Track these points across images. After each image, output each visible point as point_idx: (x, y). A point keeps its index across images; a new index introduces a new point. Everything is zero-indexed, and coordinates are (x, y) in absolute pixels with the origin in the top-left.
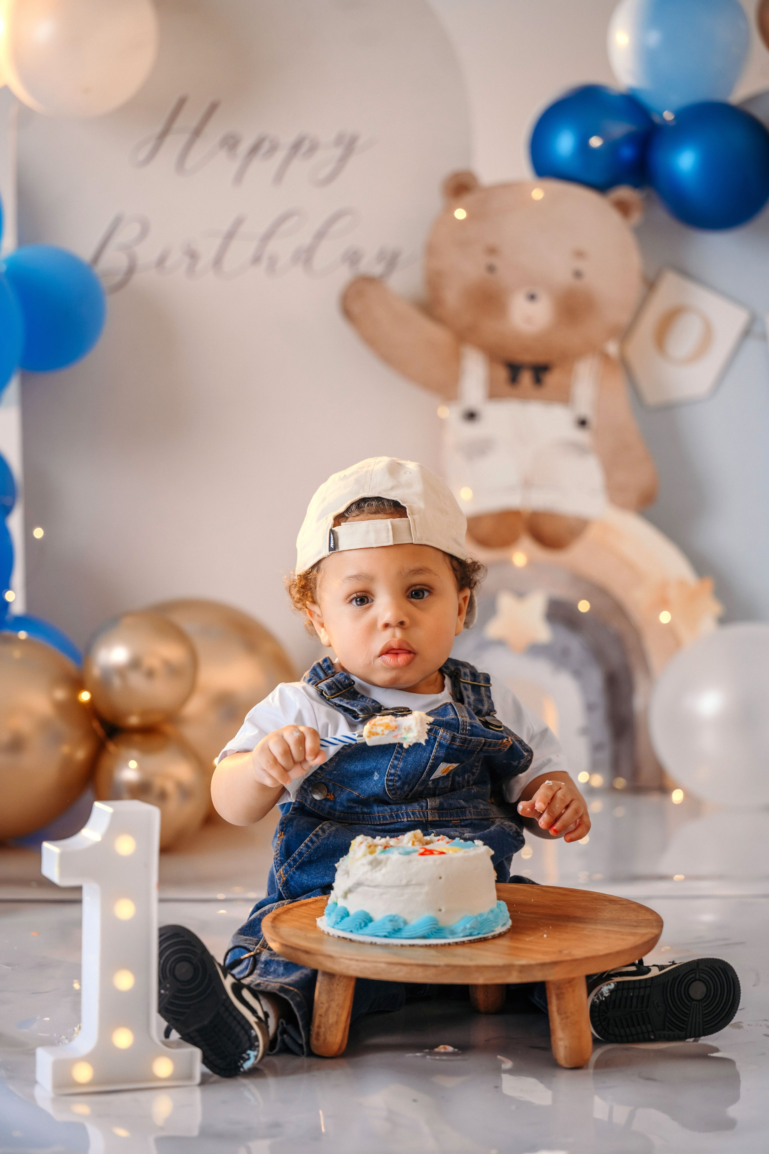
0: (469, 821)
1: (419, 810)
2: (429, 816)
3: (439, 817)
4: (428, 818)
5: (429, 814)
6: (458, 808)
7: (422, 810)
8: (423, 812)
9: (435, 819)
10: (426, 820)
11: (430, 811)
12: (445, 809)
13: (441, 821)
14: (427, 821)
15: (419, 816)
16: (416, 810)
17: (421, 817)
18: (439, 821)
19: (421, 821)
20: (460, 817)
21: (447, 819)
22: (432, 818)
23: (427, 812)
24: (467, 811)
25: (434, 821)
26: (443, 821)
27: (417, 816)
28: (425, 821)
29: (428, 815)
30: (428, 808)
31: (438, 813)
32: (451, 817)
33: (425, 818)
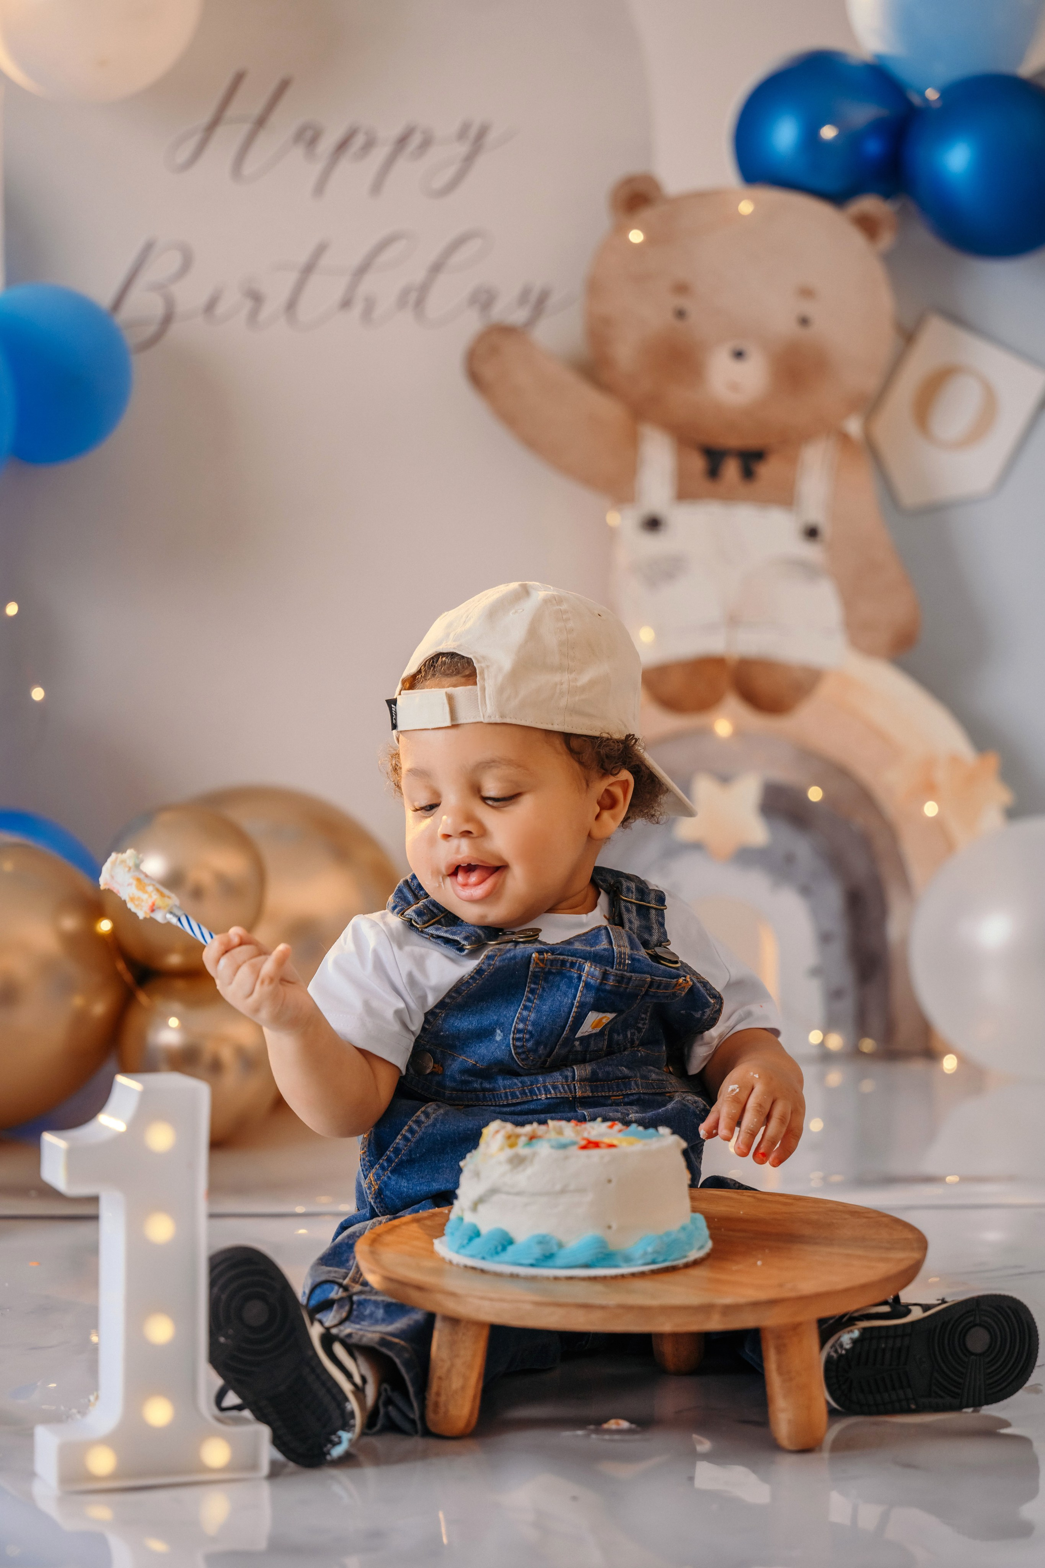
0: (635, 1097)
1: (562, 1082)
2: (577, 1090)
3: (592, 1092)
4: (575, 1092)
5: (577, 1088)
6: (618, 1078)
7: (567, 1081)
8: (568, 1086)
9: (585, 1095)
10: (572, 1096)
11: (578, 1083)
12: (601, 1080)
13: (595, 1097)
14: (575, 1098)
15: (562, 1090)
16: (558, 1082)
17: (566, 1092)
18: (592, 1097)
19: (566, 1097)
20: (622, 1090)
21: (603, 1094)
22: (582, 1093)
23: (574, 1084)
24: (633, 1083)
25: (584, 1098)
26: (598, 1096)
27: (560, 1090)
28: (572, 1098)
29: (575, 1089)
30: (576, 1079)
31: (590, 1086)
32: (609, 1091)
33: (571, 1092)
